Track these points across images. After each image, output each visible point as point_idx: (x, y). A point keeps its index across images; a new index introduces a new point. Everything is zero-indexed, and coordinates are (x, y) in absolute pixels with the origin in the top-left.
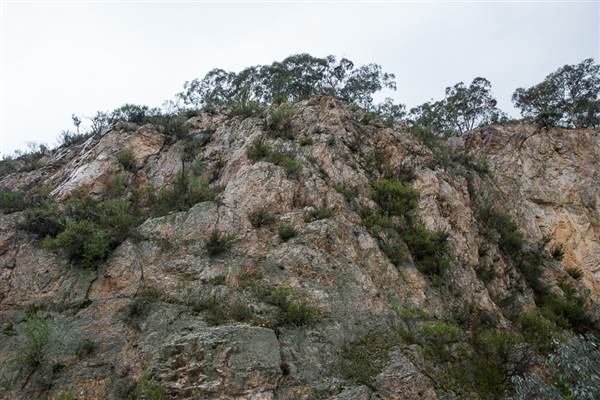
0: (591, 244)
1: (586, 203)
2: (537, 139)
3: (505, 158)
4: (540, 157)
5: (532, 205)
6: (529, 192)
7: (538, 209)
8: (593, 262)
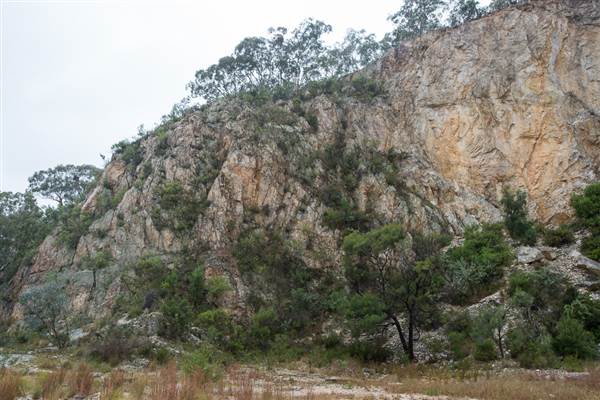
0: (477, 132)
1: (478, 95)
2: (438, 44)
3: (407, 74)
4: (439, 62)
5: (428, 110)
6: (425, 99)
7: (432, 113)
8: (474, 149)
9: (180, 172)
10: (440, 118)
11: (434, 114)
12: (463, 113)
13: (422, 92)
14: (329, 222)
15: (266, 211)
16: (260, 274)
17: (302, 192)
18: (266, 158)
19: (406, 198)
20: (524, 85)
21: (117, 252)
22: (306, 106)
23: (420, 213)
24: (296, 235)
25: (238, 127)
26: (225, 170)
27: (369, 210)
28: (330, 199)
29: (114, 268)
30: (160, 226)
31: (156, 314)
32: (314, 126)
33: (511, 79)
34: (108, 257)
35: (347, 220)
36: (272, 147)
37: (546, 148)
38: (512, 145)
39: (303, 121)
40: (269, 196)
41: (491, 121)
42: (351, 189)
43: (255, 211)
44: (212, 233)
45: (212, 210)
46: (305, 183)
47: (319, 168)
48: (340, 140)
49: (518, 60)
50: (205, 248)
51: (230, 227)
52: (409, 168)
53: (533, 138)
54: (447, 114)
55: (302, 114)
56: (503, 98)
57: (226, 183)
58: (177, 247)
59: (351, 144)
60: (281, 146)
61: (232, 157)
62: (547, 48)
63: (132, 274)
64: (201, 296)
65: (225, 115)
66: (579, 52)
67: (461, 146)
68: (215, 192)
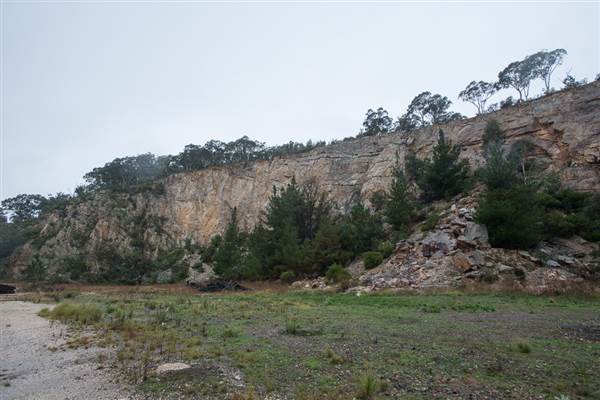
0: (193, 212)
1: (195, 199)
6: (178, 198)
8: (191, 218)
9: (81, 226)
10: (183, 205)
11: (180, 203)
12: (190, 205)
13: (178, 195)
14: (132, 244)
15: (111, 240)
16: (104, 261)
17: (124, 233)
18: (113, 222)
19: (161, 235)
20: (209, 198)
21: (57, 253)
22: (133, 197)
23: (164, 242)
24: (120, 248)
25: (103, 209)
26: (97, 227)
27: (147, 240)
28: (134, 236)
29: (56, 259)
30: (72, 246)
31: (70, 273)
32: (135, 206)
33: (205, 195)
34: (54, 255)
35: (140, 244)
36: (115, 218)
37: (212, 220)
38: (202, 218)
39: (131, 206)
40: (112, 235)
41: (198, 209)
42: (143, 232)
43: (107, 240)
44: (91, 249)
45: (90, 241)
46: (126, 230)
47: (133, 224)
48: (144, 212)
49: (209, 189)
50: (87, 253)
51: (97, 246)
52: (168, 224)
53: (210, 217)
54: (185, 204)
55: (132, 201)
56: (202, 201)
57: (97, 231)
58: (78, 253)
59: (148, 214)
60: (119, 217)
61: (100, 221)
62: (218, 186)
63: (62, 262)
64: (84, 268)
65: (100, 204)
66: (231, 187)
67: (187, 217)
68: (92, 235)
